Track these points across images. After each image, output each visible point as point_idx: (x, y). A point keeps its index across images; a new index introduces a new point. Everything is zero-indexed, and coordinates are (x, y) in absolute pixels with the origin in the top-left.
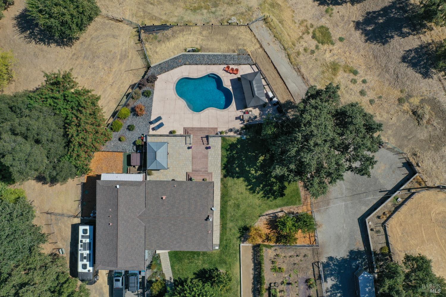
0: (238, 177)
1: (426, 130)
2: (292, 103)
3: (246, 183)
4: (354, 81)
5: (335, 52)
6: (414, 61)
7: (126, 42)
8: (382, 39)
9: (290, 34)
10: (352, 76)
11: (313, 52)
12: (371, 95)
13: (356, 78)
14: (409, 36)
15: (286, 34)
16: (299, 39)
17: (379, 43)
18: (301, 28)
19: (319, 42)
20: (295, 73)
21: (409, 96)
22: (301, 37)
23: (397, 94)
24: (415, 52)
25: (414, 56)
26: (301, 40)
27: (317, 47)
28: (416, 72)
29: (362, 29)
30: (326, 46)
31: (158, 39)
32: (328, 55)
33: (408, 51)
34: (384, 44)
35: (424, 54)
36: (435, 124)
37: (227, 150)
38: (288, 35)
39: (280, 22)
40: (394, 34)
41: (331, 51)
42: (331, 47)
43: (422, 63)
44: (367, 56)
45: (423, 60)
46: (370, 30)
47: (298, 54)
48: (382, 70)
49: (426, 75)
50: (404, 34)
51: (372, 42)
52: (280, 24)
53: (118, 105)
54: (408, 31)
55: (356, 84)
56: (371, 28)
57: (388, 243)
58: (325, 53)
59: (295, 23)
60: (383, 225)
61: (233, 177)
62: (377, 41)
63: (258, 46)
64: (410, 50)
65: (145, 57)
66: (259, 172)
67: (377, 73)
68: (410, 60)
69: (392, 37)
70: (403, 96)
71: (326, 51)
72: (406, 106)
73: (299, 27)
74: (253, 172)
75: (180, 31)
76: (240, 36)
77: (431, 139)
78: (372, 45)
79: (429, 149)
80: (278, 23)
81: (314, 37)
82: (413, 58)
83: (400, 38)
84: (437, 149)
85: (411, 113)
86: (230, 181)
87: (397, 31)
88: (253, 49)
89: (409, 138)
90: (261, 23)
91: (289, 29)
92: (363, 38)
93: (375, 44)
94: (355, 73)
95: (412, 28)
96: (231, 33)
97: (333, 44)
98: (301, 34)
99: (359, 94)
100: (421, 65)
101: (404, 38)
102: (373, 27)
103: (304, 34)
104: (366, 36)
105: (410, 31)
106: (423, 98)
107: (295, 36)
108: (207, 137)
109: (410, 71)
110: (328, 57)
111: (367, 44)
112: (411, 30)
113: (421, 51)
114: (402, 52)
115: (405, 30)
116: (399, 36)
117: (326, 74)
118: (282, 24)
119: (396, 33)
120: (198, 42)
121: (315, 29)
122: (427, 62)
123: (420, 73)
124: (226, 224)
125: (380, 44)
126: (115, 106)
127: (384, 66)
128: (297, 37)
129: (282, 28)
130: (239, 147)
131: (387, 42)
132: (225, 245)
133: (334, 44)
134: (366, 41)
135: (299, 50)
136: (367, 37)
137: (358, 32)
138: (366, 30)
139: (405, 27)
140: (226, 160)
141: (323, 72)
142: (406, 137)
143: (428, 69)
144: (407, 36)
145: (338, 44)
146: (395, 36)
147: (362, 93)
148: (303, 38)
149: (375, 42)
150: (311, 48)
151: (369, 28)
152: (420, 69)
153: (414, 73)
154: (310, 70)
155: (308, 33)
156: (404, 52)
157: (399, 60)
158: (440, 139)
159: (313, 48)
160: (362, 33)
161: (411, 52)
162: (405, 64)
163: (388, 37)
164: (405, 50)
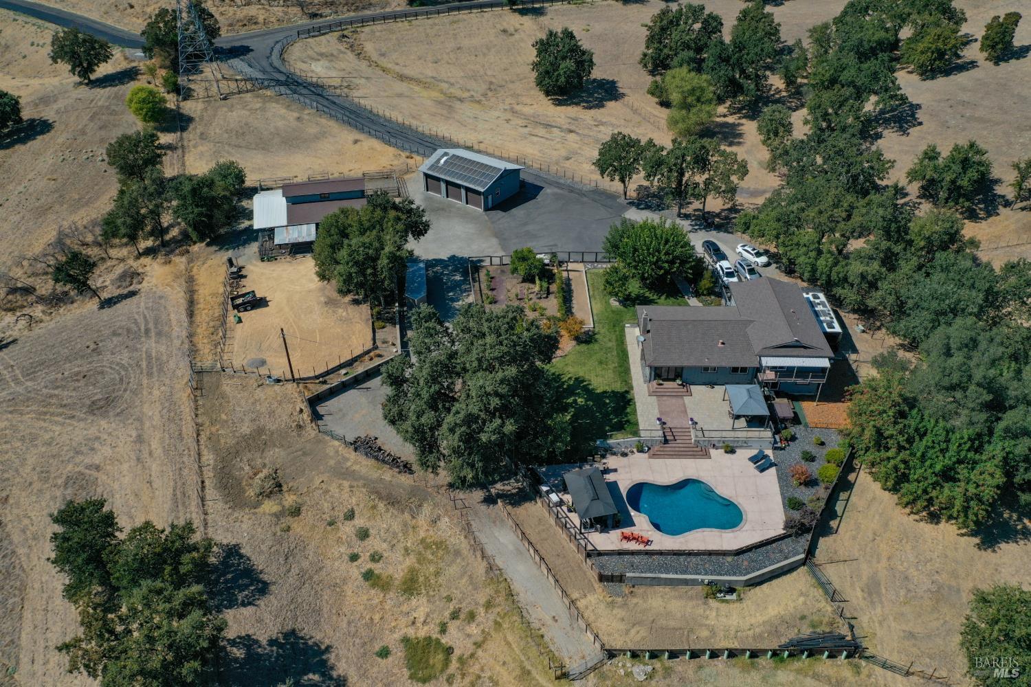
0: (605, 392)
1: (267, 461)
2: (510, 504)
3: (591, 387)
4: (376, 558)
5: (403, 621)
6: (246, 581)
7: (880, 623)
8: (292, 644)
9: (506, 649)
10: (377, 568)
11: (455, 616)
12: (348, 529)
13: (370, 565)
14: (235, 636)
15: (514, 646)
16: (483, 642)
17: (302, 638)
18: (477, 667)
19: (438, 642)
20: (499, 562)
21: (277, 516)
22: (478, 645)
23: (298, 527)
24: (237, 599)
25: (240, 592)
26: (480, 639)
27: (443, 629)
28: (249, 559)
29: (331, 678)
30: (422, 633)
31: (807, 622)
32: (420, 614)
33: (250, 604)
34: (293, 632)
35: (220, 593)
36: (247, 468)
37: (628, 421)
38: (508, 644)
39: (529, 673)
40: (265, 649)
41: (414, 623)
42: (411, 632)
43: (229, 576)
44: (334, 611)
45: (226, 581)
46: (314, 674)
47: (489, 605)
48: (311, 578)
49: (233, 551)
50: (244, 645)
51: (316, 644)
52: (528, 667)
53: (848, 500)
54: (235, 650)
55: (372, 551)
56: (311, 676)
57: (374, 332)
58: (428, 615)
59: (491, 678)
60: (375, 347)
61: (613, 392)
62: (305, 644)
63: (581, 604)
64: (244, 605)
65: (823, 585)
66: (570, 400)
67: (323, 573)
68: (251, 584)
69: (272, 642)
70: (289, 520)
71: (425, 622)
72: (289, 500)
73: (482, 670)
74: (579, 400)
75: (761, 636)
76: (622, 626)
77: (264, 448)
78: (318, 636)
79: (272, 434)
80: (534, 673)
81: (449, 651)
82: (242, 588)
83: (254, 637)
84: (260, 431)
85: (285, 488)
86: (618, 387)
87: (258, 654)
88: (592, 598)
89: (300, 453)
90: (573, 666)
91: (508, 659)
92: (332, 658)
93: (310, 638)
94: (368, 575)
95: (222, 654)
96: (643, 633)
97: (406, 640)
98: (480, 653)
99: (371, 531)
100: (233, 572)
101: (248, 636)
102: (306, 678)
103: (472, 655)
104: (325, 661)
105: (229, 649)
106: (253, 511)
107: (495, 646)
108: (666, 441)
109: (259, 561)
110: (420, 607)
111: (327, 642)
112: (227, 653)
113: (223, 600)
114: (262, 604)
115: (238, 653)
116: (256, 642)
117: (432, 569)
118: (523, 668)
119: (259, 650)
120: (714, 614)
121: (442, 671)
122: (219, 577)
123: (241, 556)
124: (618, 345)
125: (302, 634)
126: (853, 498)
127: (307, 585)
128: (490, 645)
129: (523, 658)
130: (607, 428)
131: (286, 635)
132: (617, 326)
133: (402, 641)
134: (328, 649)
135: (487, 612)
136: (324, 657)
137: (341, 672)
138: (323, 675)
139: (236, 660)
140: (628, 410)
141: (437, 574)
142: (305, 454)
143: (222, 563)
144: (239, 637)
145: (391, 640)
146: (264, 643)
147: (364, 534)
148: (475, 644)
149: (310, 642)
150: (457, 623)
151: (315, 677)
152: (239, 565)
153: (253, 558)
154: (465, 573)
155: (460, 659)
156: (258, 602)
157: (273, 588)
158: (249, 445)
159: (453, 627)
160: (332, 668)
161: (243, 601)
162: (265, 577)
163: (280, 646)
164: (255, 608)
